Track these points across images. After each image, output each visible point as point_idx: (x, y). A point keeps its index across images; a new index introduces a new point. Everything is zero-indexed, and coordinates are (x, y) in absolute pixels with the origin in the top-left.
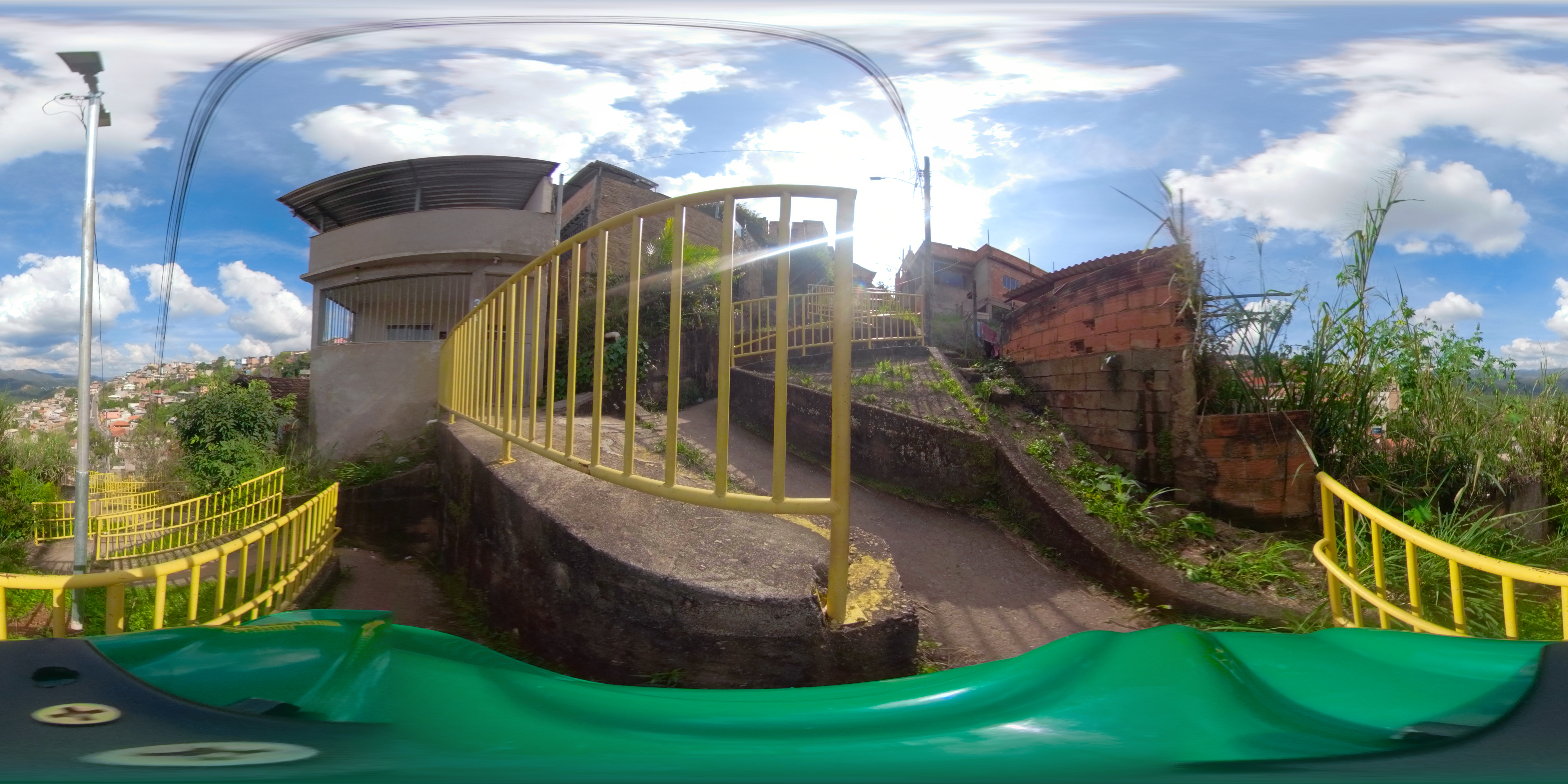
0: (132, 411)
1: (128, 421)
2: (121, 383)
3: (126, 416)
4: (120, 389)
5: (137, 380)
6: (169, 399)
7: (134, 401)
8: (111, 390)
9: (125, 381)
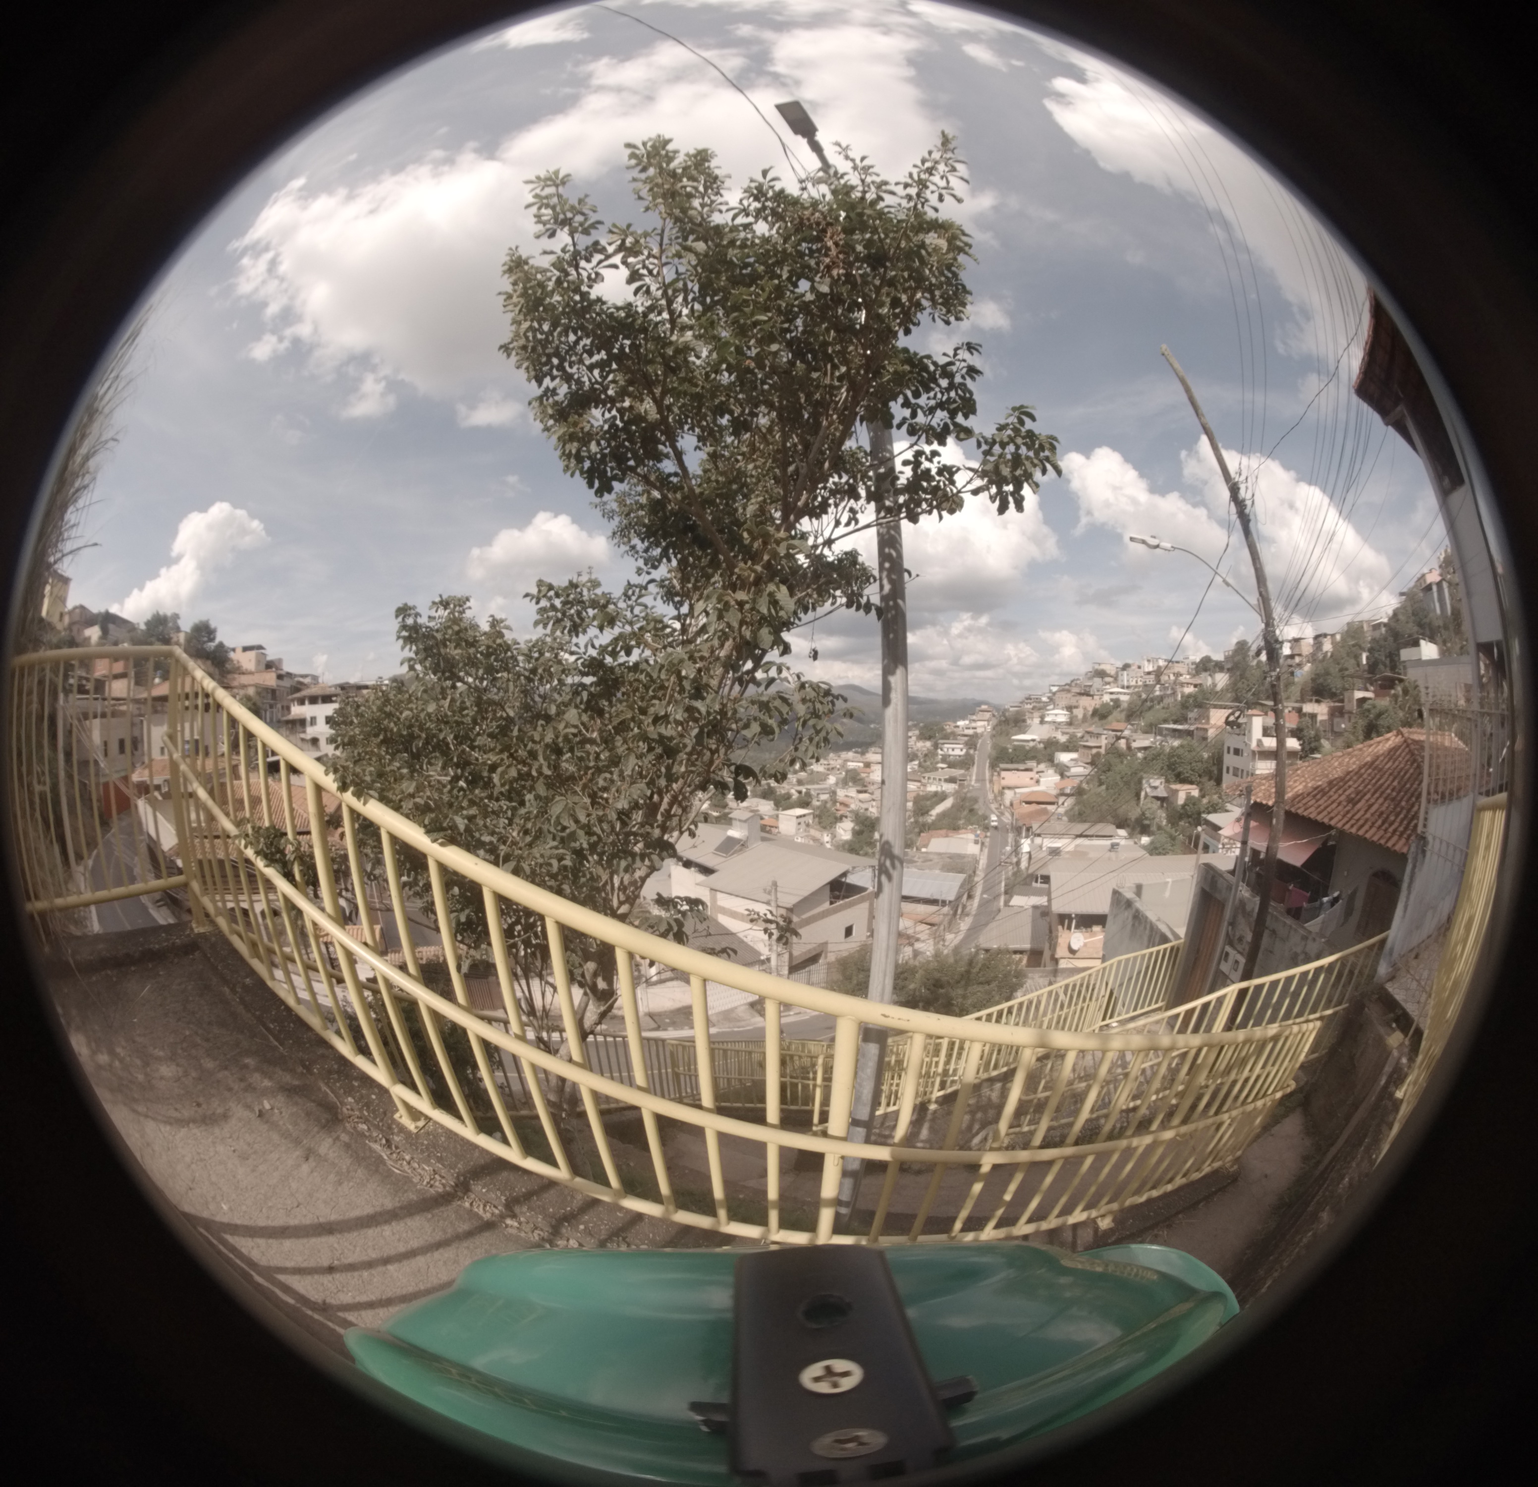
0: (1062, 770)
1: (1054, 792)
2: (1041, 708)
3: (1049, 781)
4: (1037, 720)
5: (1073, 702)
6: (1143, 741)
7: (1067, 748)
8: (1017, 722)
9: (1046, 704)
